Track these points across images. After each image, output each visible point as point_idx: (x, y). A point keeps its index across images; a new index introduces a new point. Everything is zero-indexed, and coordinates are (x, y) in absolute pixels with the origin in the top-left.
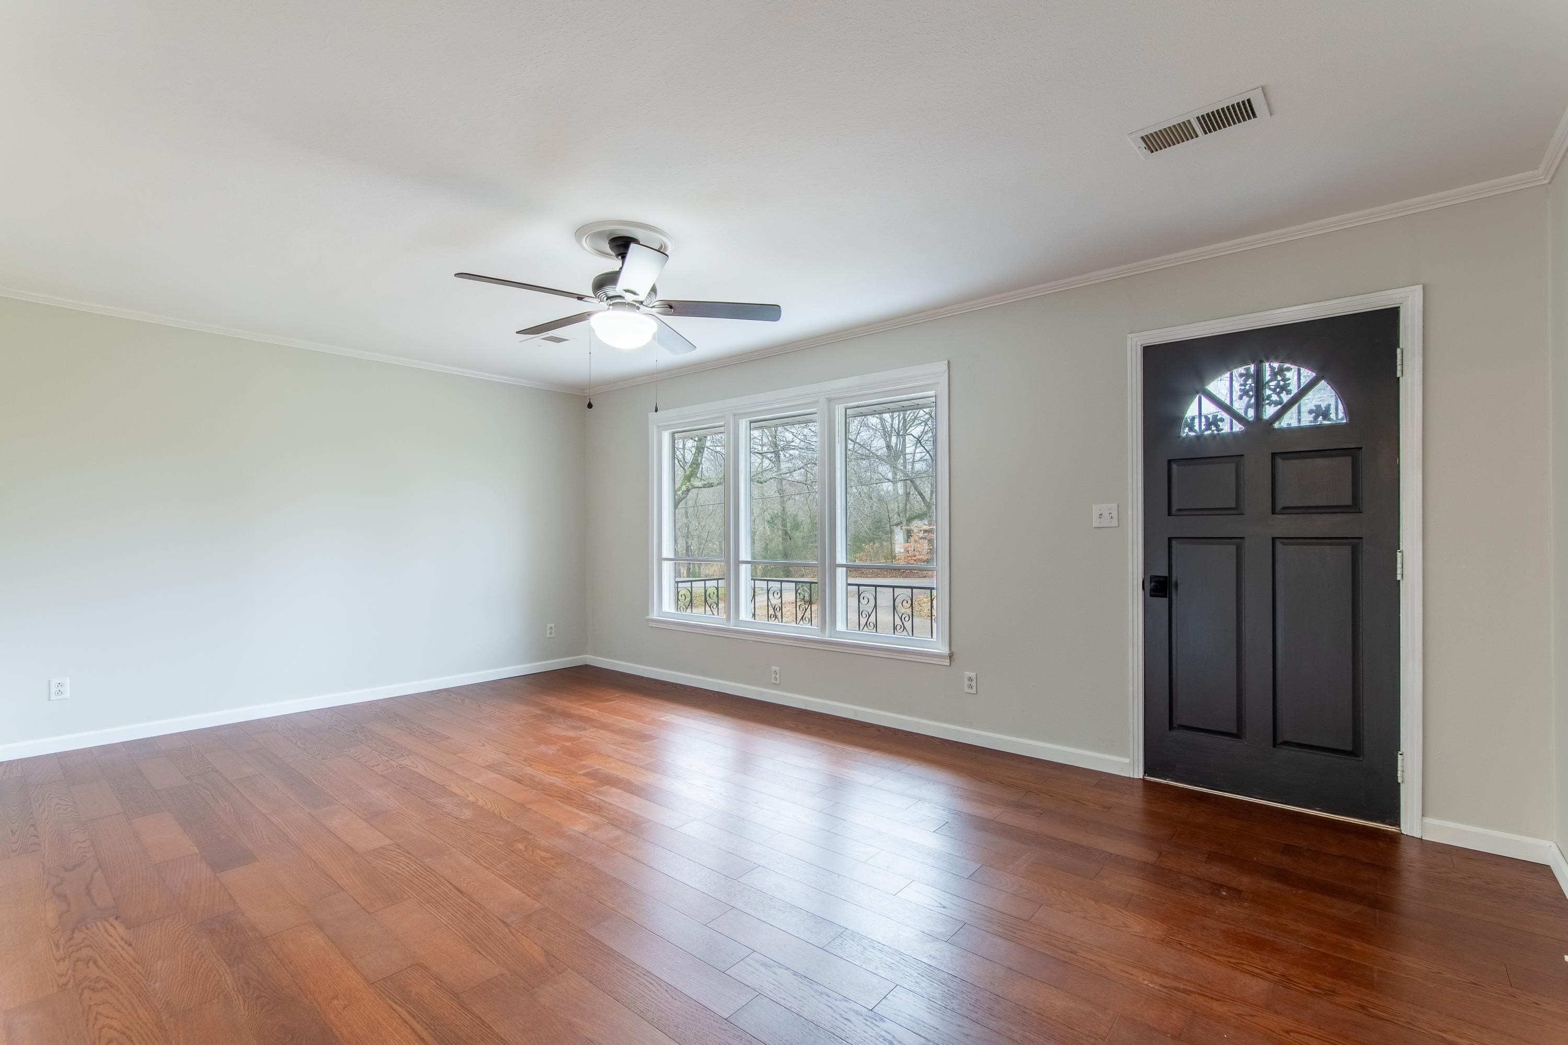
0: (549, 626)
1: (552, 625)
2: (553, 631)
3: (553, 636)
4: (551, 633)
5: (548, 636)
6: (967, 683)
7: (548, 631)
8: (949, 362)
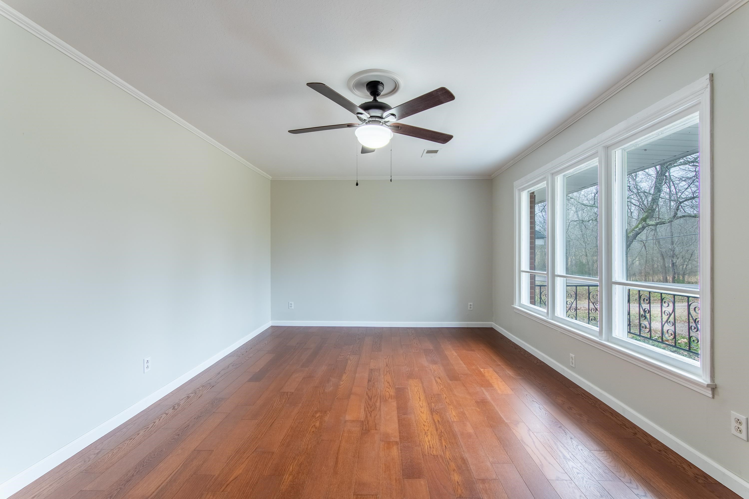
0: (470, 304)
1: (472, 304)
2: (472, 306)
3: (472, 309)
4: (471, 308)
5: (469, 309)
6: (734, 424)
7: (469, 307)
8: (712, 75)
